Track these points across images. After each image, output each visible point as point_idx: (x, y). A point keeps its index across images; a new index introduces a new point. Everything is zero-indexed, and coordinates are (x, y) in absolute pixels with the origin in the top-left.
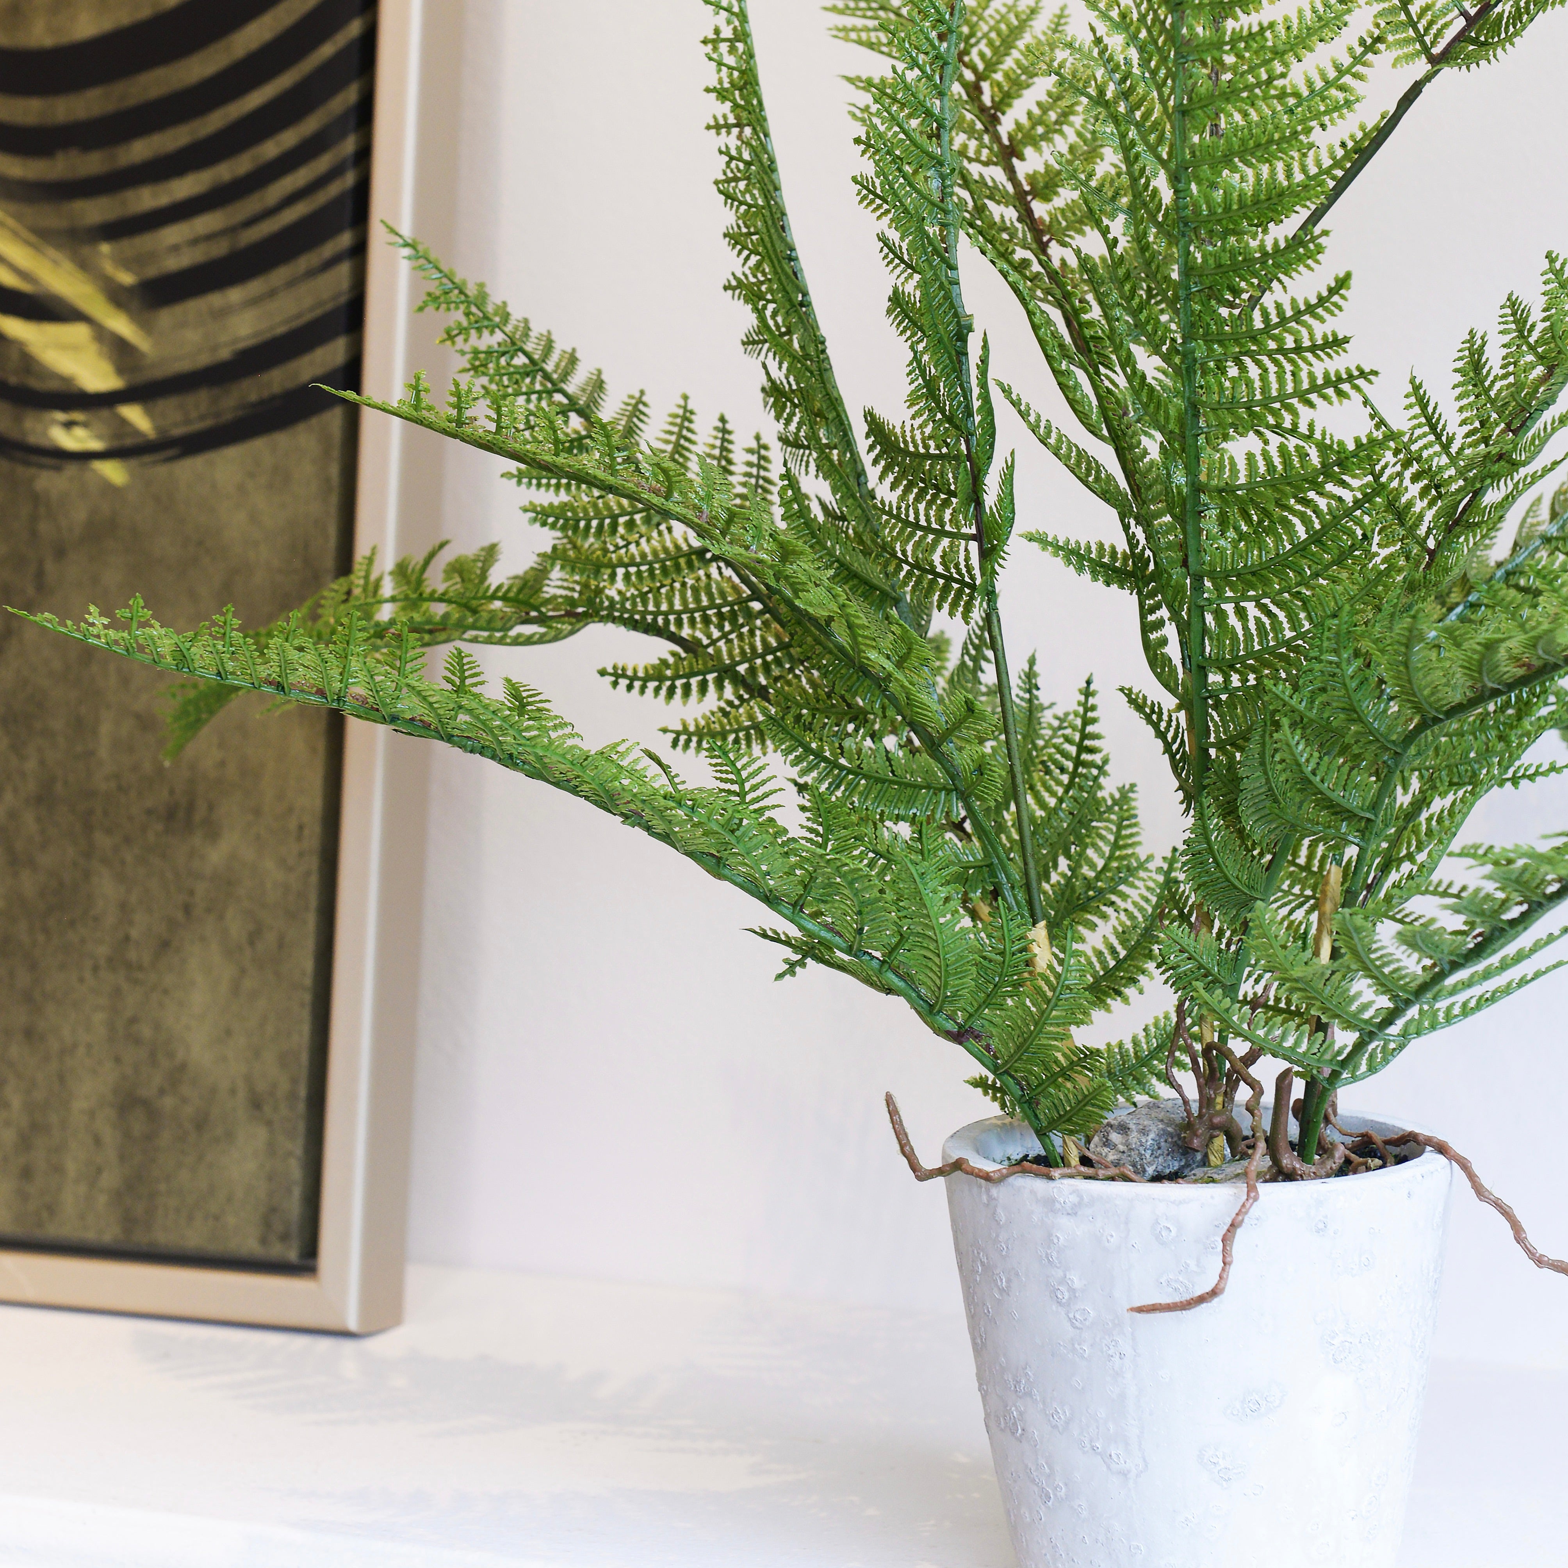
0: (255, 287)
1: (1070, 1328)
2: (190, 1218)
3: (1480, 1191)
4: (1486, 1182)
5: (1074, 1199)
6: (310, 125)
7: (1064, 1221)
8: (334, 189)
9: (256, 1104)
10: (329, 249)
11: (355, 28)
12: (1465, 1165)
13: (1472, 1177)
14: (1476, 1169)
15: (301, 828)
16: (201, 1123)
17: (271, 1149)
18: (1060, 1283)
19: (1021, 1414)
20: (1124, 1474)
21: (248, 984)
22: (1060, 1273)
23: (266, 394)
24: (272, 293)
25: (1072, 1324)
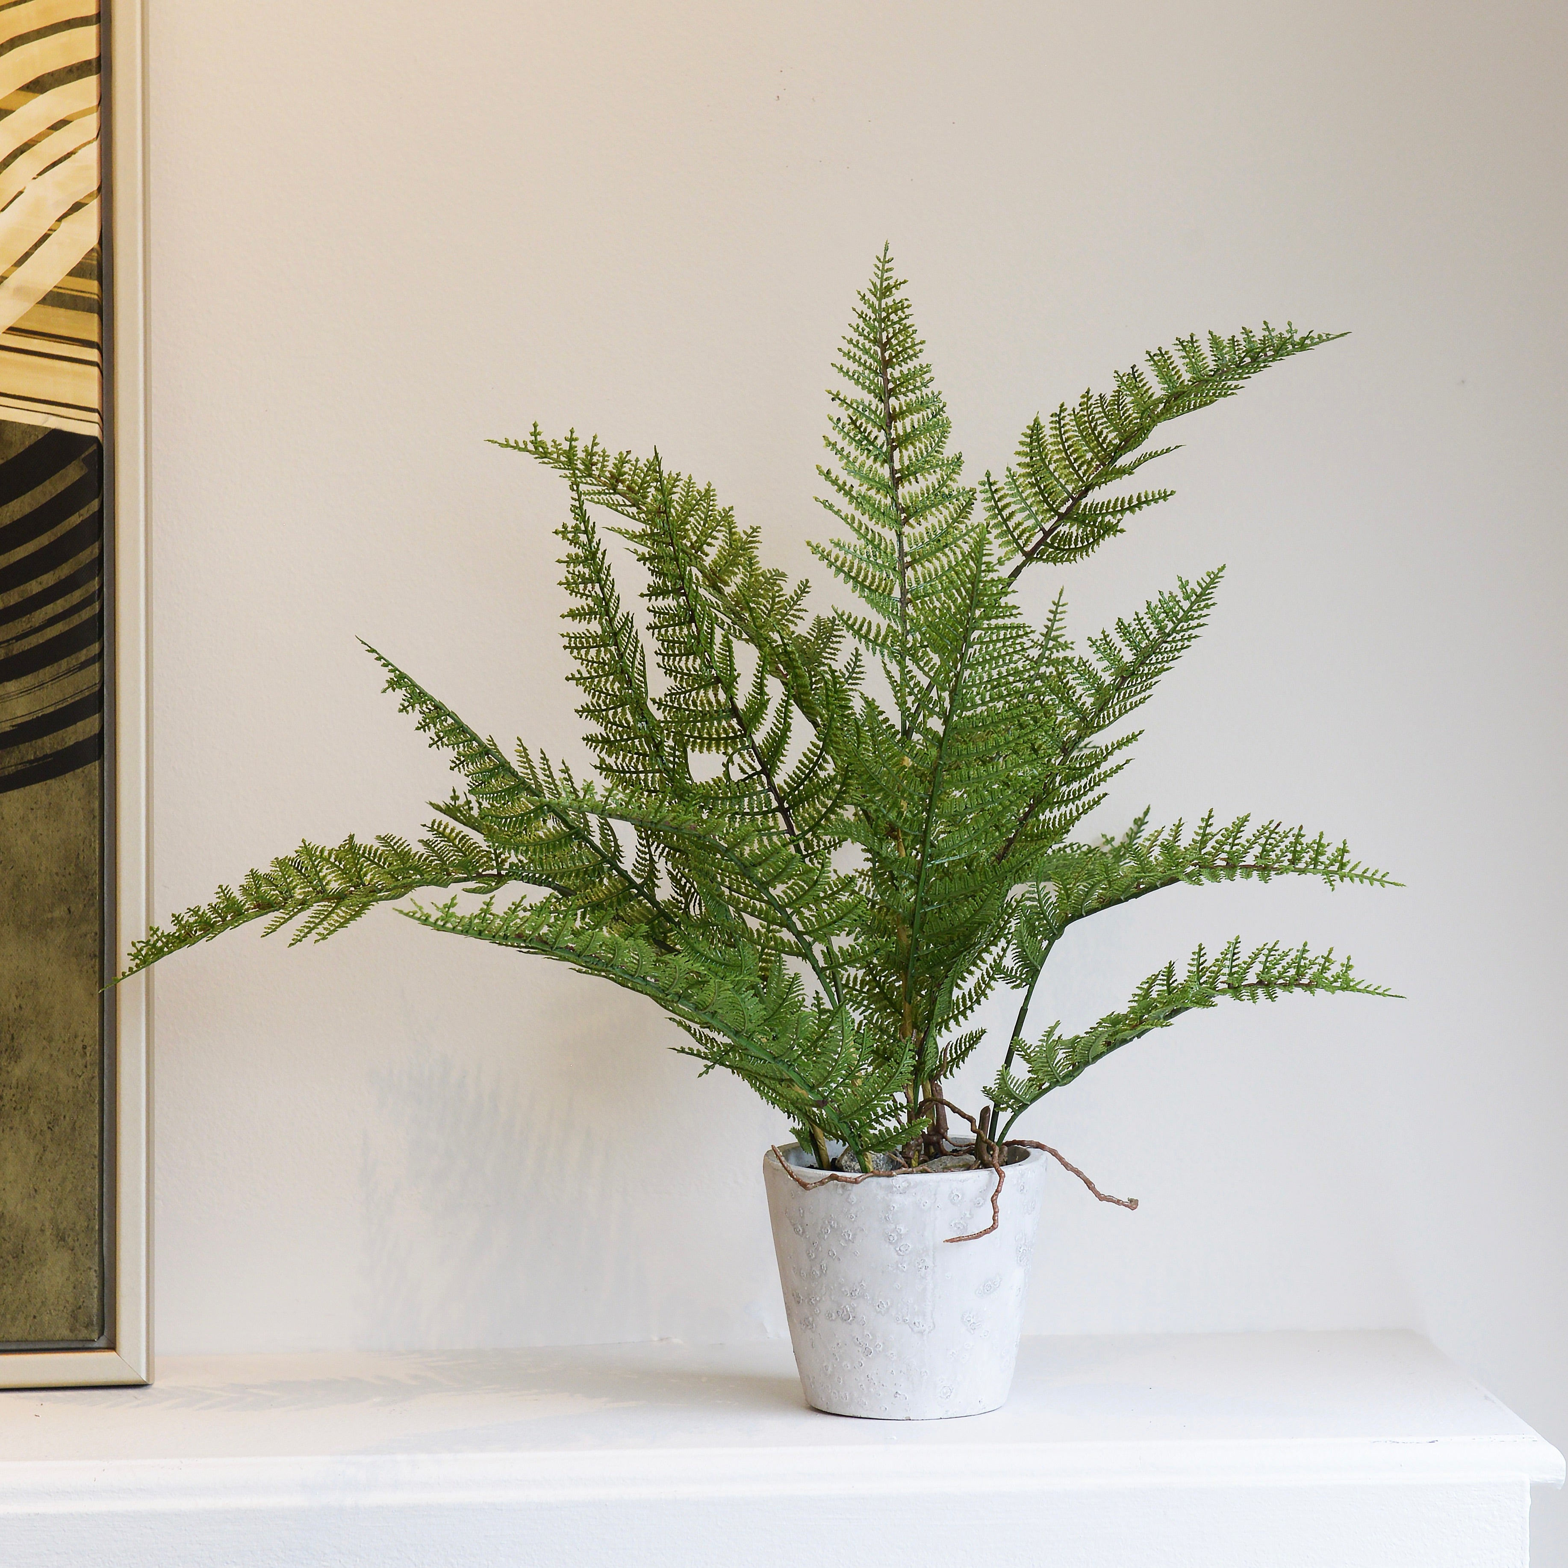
0: (28, 681)
1: (897, 1256)
2: (13, 1319)
3: (1066, 1165)
4: (1067, 1159)
5: (905, 1184)
6: (65, 571)
7: (897, 1197)
8: (86, 614)
9: (61, 1238)
10: (83, 655)
11: (95, 505)
12: (1054, 1153)
13: (1061, 1159)
14: (1061, 1153)
15: (84, 1047)
16: (18, 1254)
17: (75, 1266)
18: (893, 1231)
19: (854, 1308)
20: (921, 1333)
21: (49, 1156)
22: (893, 1226)
23: (39, 754)
24: (41, 685)
25: (898, 1254)
